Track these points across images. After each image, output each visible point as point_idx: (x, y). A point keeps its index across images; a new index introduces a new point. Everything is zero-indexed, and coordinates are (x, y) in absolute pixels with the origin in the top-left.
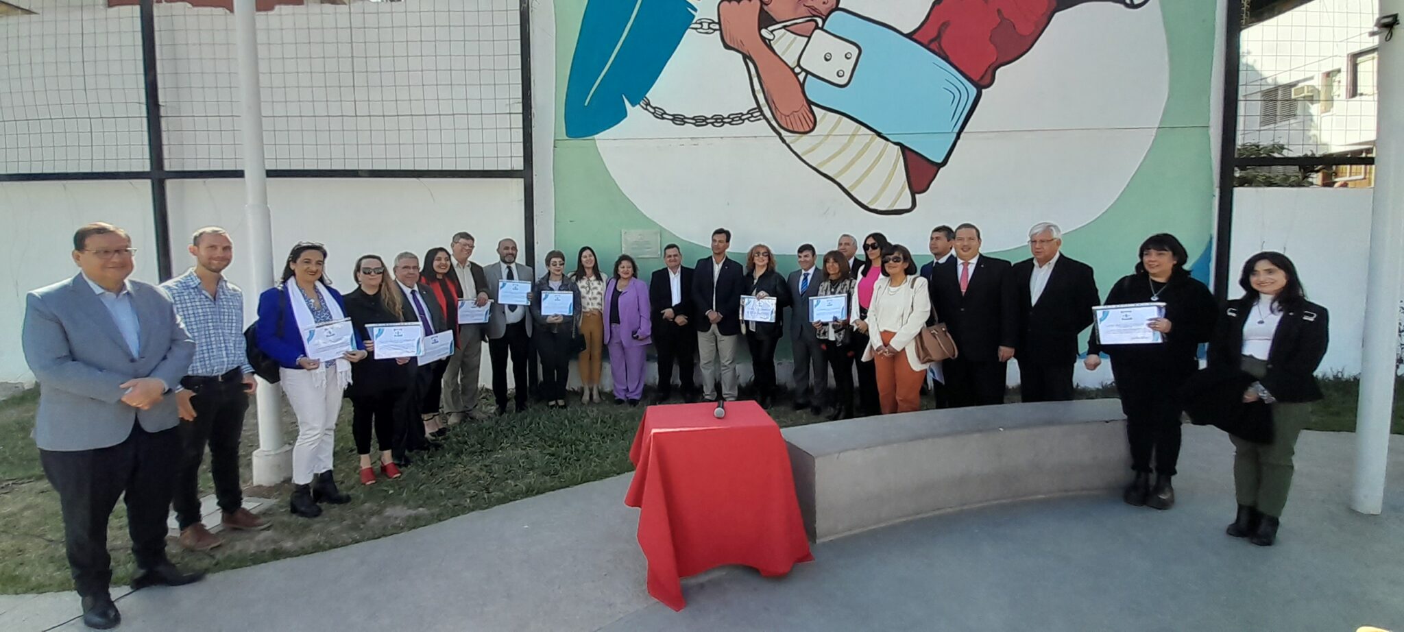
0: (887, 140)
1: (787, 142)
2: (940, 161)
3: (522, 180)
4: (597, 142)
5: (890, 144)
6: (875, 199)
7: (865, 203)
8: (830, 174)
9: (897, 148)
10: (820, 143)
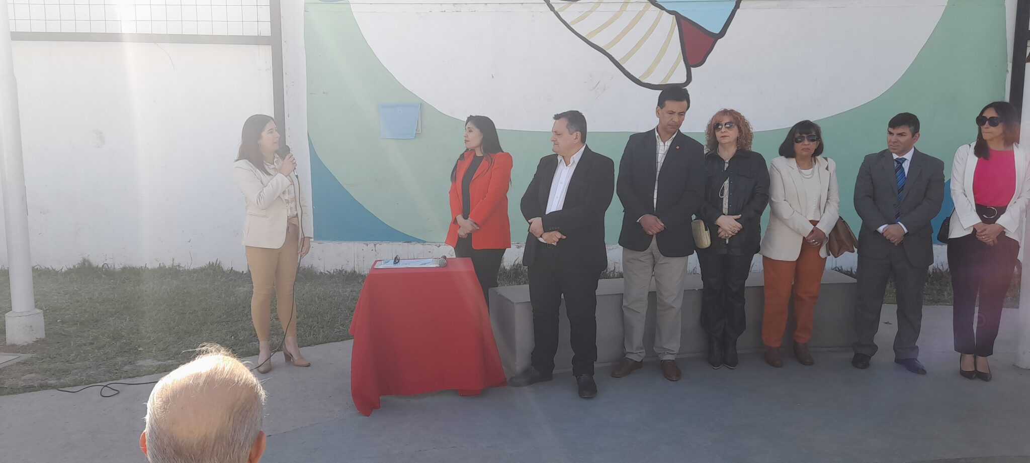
0: (662, 8)
1: (556, 9)
2: (716, 30)
3: (271, 46)
4: (352, 6)
5: (665, 12)
6: (648, 73)
7: (637, 76)
8: (601, 45)
9: (672, 18)
10: (591, 11)
